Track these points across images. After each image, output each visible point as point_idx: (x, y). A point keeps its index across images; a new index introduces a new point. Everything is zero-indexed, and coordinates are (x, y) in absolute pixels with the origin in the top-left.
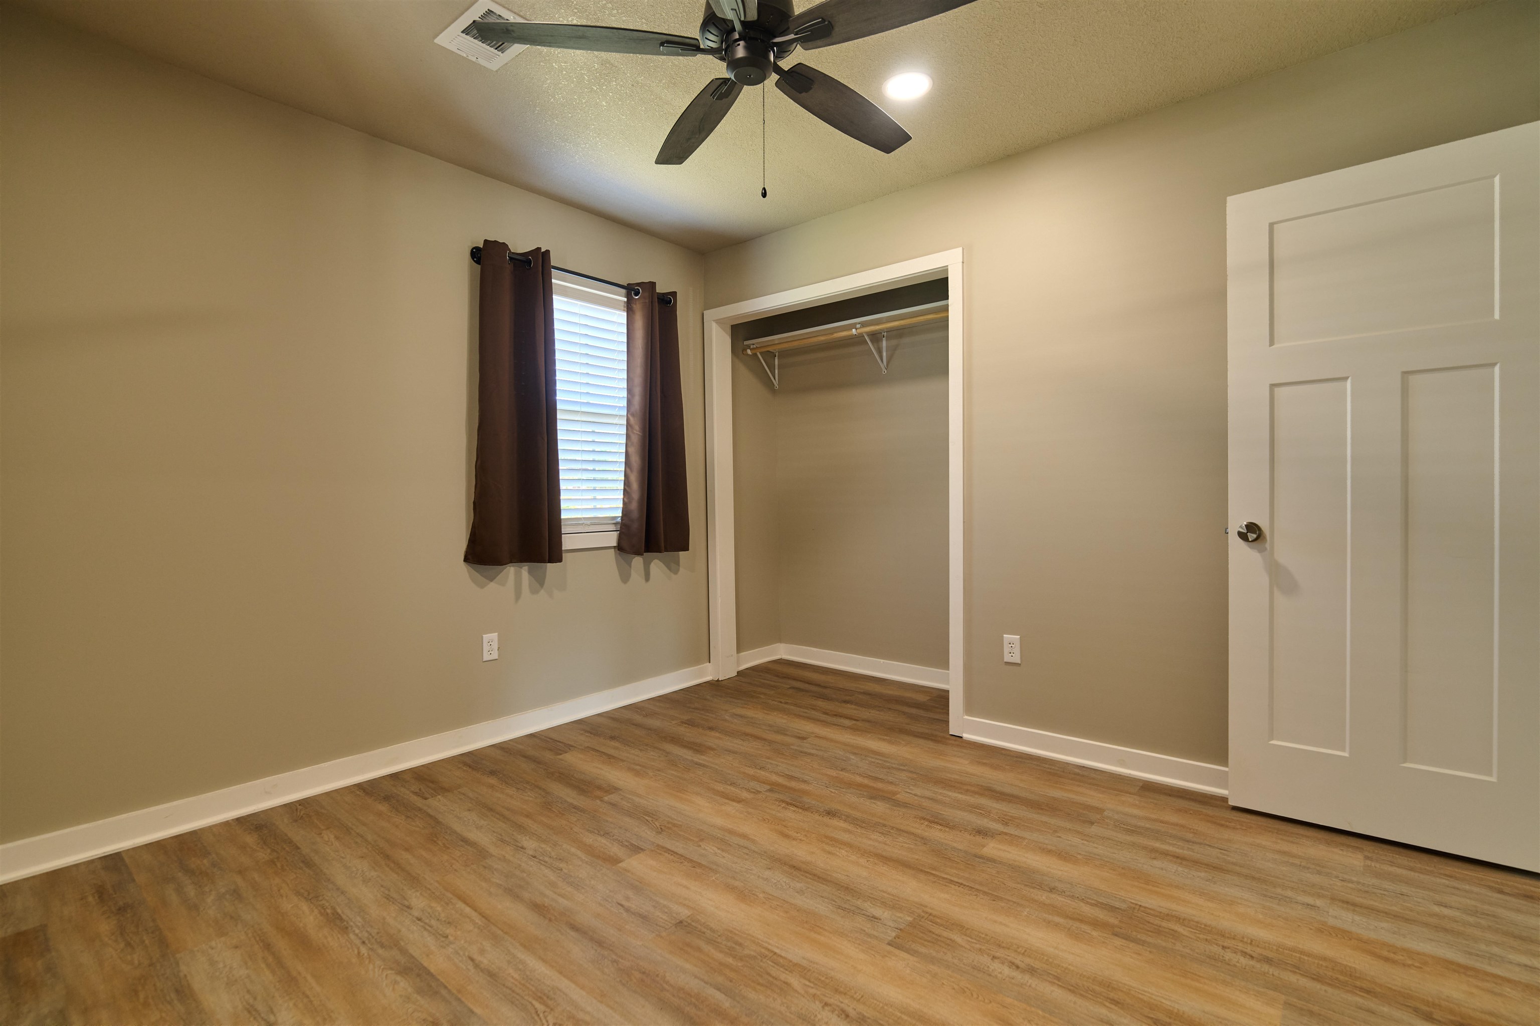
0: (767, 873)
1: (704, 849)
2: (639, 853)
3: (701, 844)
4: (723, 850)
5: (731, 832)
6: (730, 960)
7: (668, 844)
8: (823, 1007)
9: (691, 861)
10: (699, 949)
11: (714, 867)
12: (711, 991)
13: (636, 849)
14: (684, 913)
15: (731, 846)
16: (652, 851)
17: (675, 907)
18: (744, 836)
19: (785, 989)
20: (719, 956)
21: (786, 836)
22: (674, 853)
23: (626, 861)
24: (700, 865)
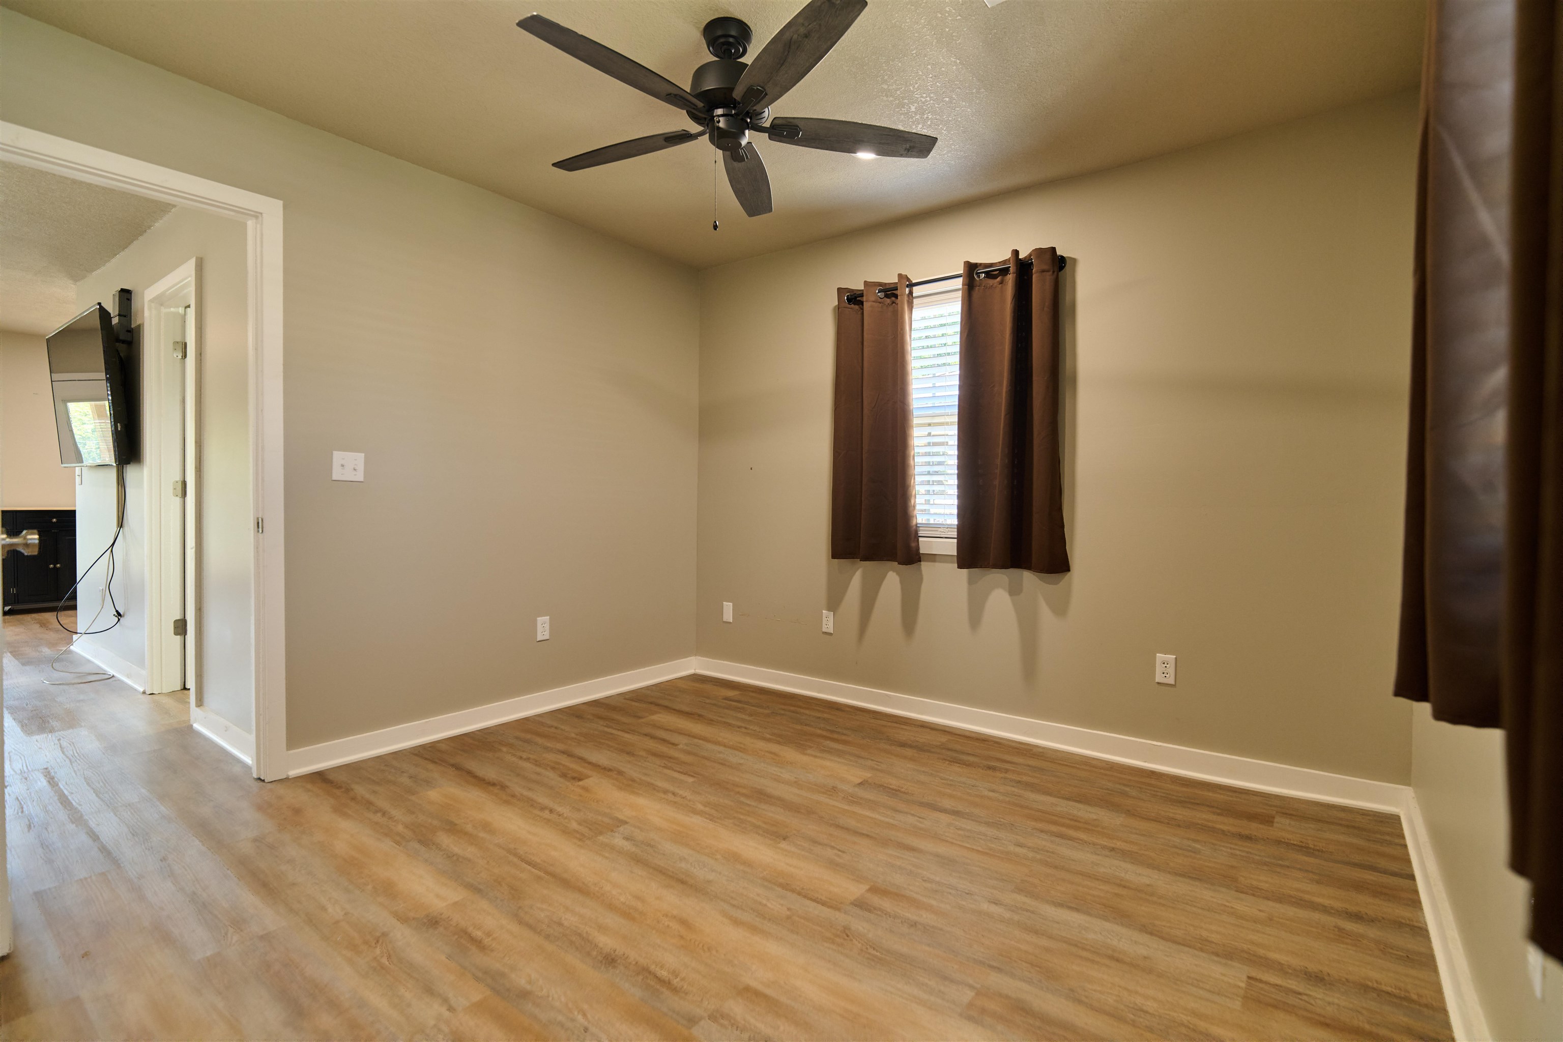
0: (711, 876)
1: (782, 905)
2: (855, 900)
3: (788, 913)
4: (760, 903)
5: (754, 929)
6: (742, 817)
7: (825, 912)
8: (686, 797)
9: (793, 891)
10: (765, 823)
11: (766, 883)
12: (753, 804)
13: (860, 904)
14: (783, 845)
15: (752, 909)
16: (841, 903)
17: (793, 849)
18: (737, 922)
19: (707, 804)
20: (749, 819)
21: (683, 922)
22: (815, 900)
23: (864, 891)
24: (781, 886)
